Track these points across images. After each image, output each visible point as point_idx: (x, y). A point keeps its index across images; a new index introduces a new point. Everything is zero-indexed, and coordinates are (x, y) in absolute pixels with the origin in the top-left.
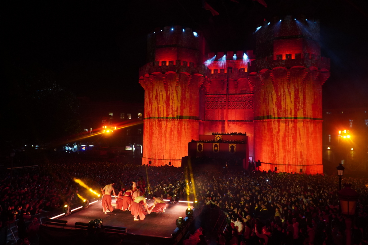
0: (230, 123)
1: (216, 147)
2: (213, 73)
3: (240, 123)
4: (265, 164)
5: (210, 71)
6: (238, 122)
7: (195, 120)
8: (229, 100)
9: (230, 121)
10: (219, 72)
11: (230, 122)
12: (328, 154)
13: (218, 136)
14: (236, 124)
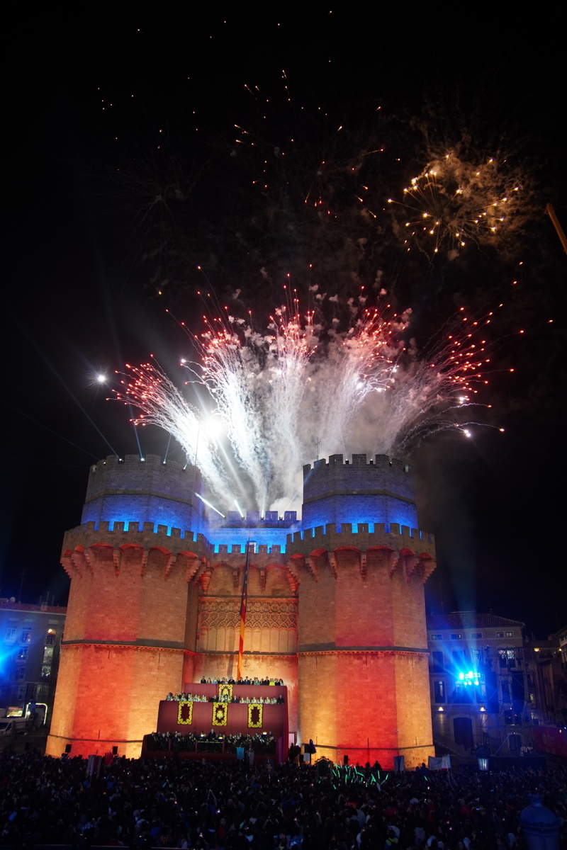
0: (250, 658)
1: (220, 712)
2: (216, 551)
3: (270, 658)
4: (322, 748)
5: (212, 547)
8: (248, 610)
9: (249, 653)
10: (230, 551)
11: (248, 655)
12: (440, 721)
13: (226, 687)
14: (261, 660)
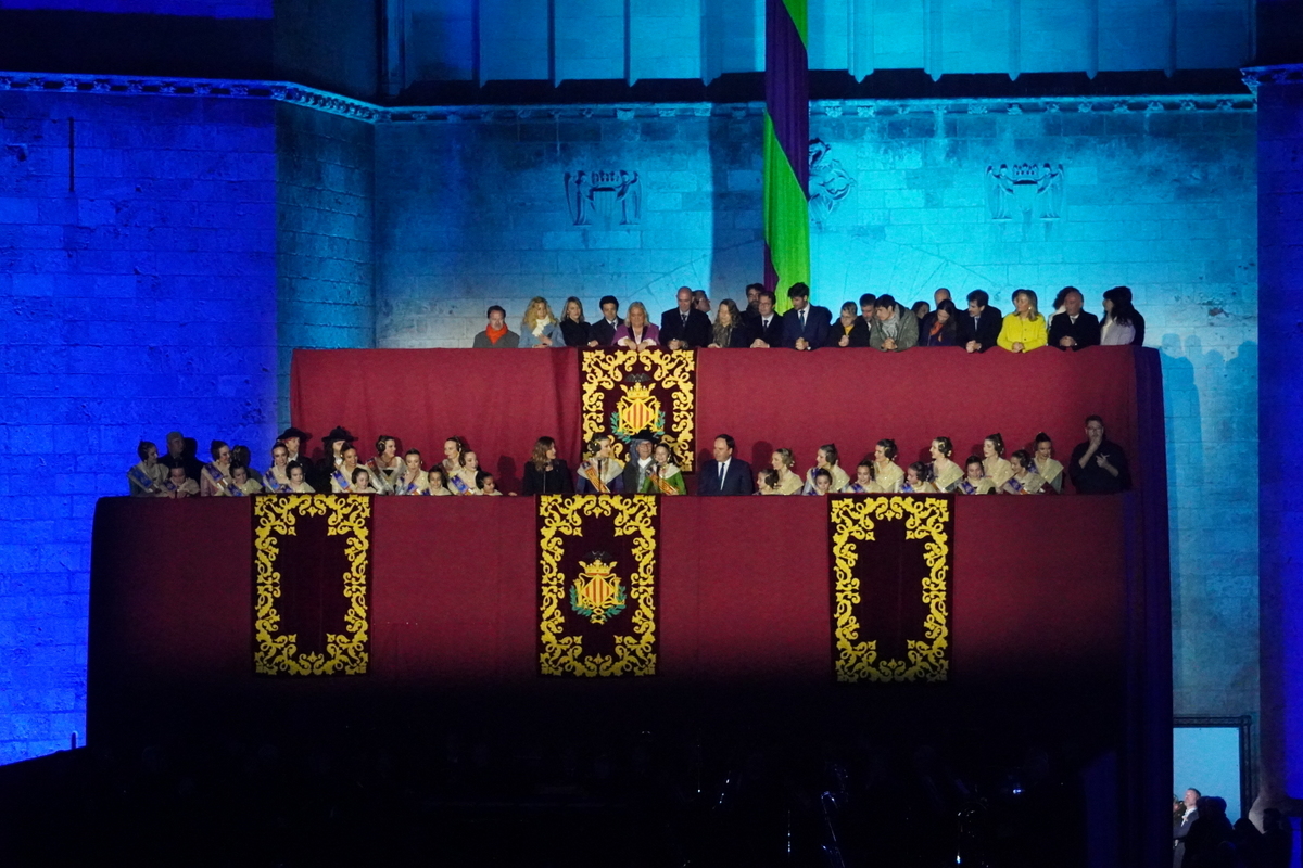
1: (598, 569)
3: (1016, 118)
6: (979, 106)
7: (200, 86)
9: (839, 85)
13: (639, 374)
14: (941, 141)
